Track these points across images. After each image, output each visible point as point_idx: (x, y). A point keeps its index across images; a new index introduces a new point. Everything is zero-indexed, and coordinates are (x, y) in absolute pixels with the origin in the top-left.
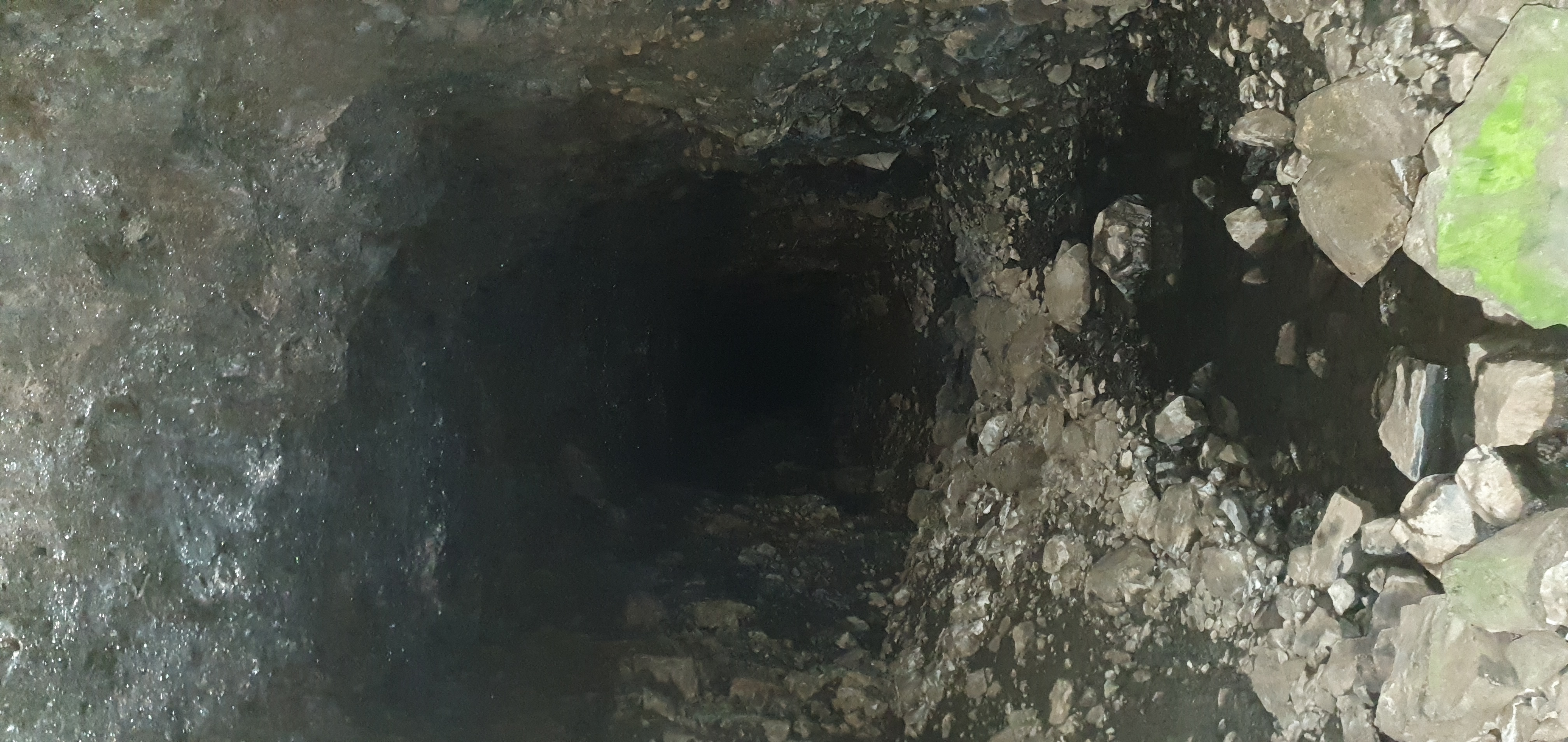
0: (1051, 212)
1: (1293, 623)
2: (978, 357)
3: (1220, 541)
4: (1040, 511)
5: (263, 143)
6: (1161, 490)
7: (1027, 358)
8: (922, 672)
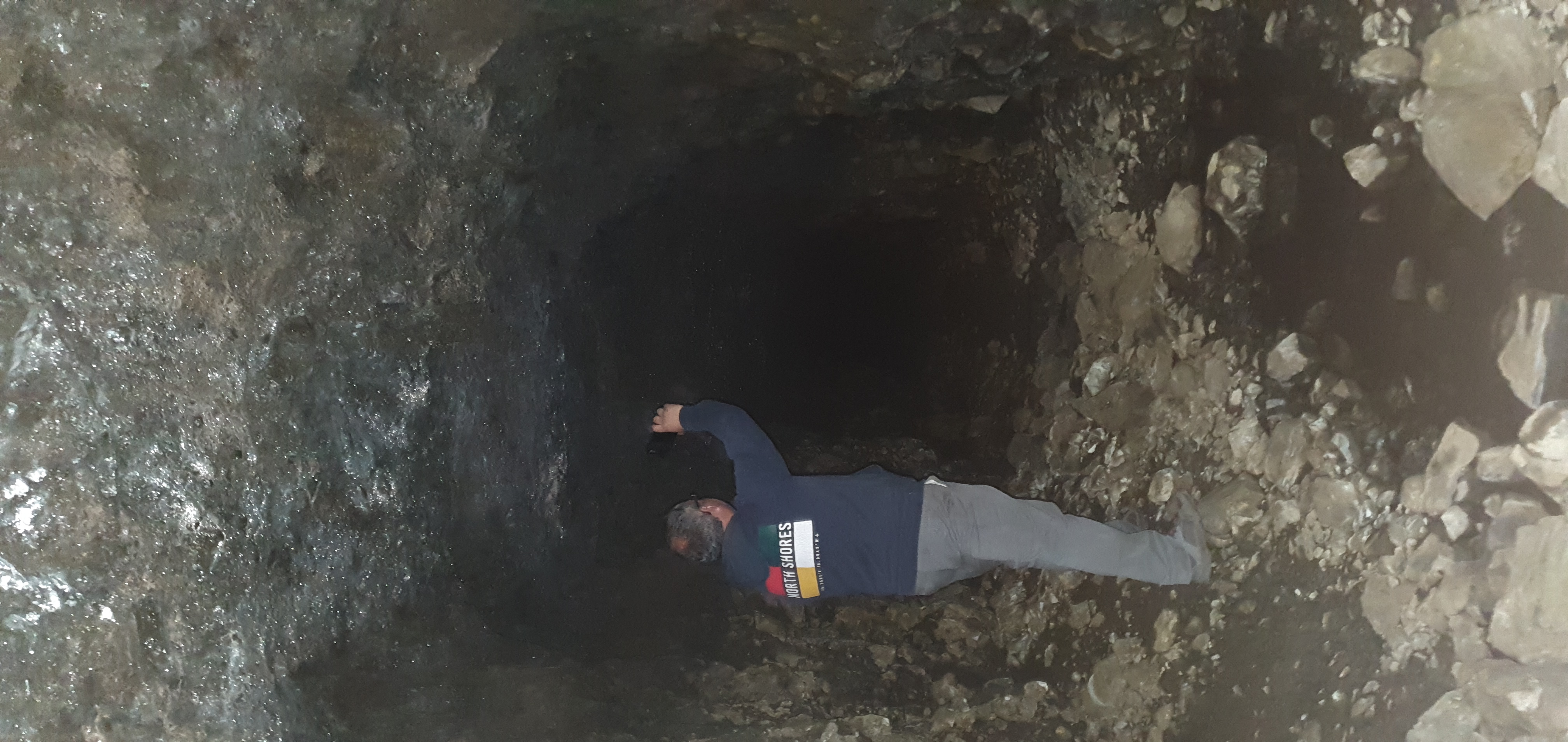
0: (1161, 155)
1: (1405, 549)
2: (1084, 301)
3: (1331, 473)
4: (1147, 449)
5: (421, 84)
6: (1271, 427)
7: (1136, 300)
8: (1024, 605)
